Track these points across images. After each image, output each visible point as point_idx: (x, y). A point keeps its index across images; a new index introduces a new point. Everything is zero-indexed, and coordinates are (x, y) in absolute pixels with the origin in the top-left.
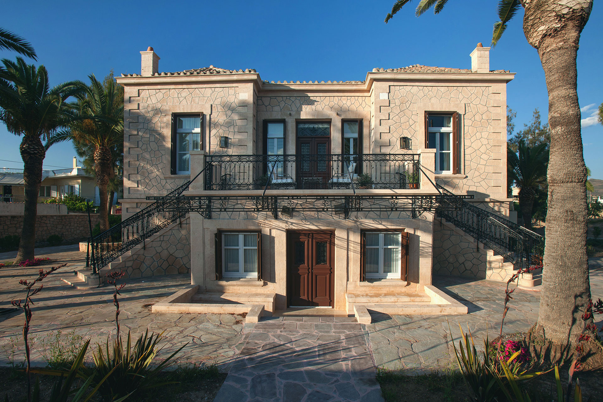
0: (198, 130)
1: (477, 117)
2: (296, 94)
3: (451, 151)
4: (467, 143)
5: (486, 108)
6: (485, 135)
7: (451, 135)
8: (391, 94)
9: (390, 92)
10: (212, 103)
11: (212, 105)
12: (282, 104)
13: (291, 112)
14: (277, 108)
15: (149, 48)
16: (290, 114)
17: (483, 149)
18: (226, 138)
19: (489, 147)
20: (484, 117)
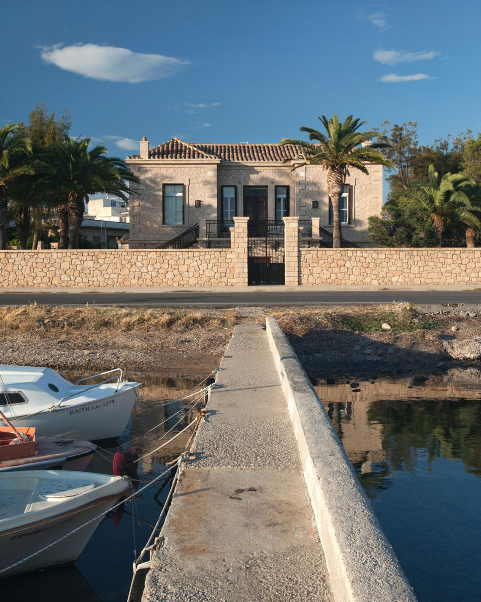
0: (180, 194)
1: (363, 188)
2: (243, 168)
3: (347, 209)
4: (357, 204)
5: (369, 181)
6: (368, 199)
7: (347, 198)
8: (307, 172)
9: (306, 171)
10: (189, 177)
11: (189, 179)
12: (234, 175)
13: (240, 181)
14: (230, 178)
15: (144, 138)
16: (240, 182)
17: (367, 208)
18: (200, 201)
19: (371, 207)
20: (368, 187)
